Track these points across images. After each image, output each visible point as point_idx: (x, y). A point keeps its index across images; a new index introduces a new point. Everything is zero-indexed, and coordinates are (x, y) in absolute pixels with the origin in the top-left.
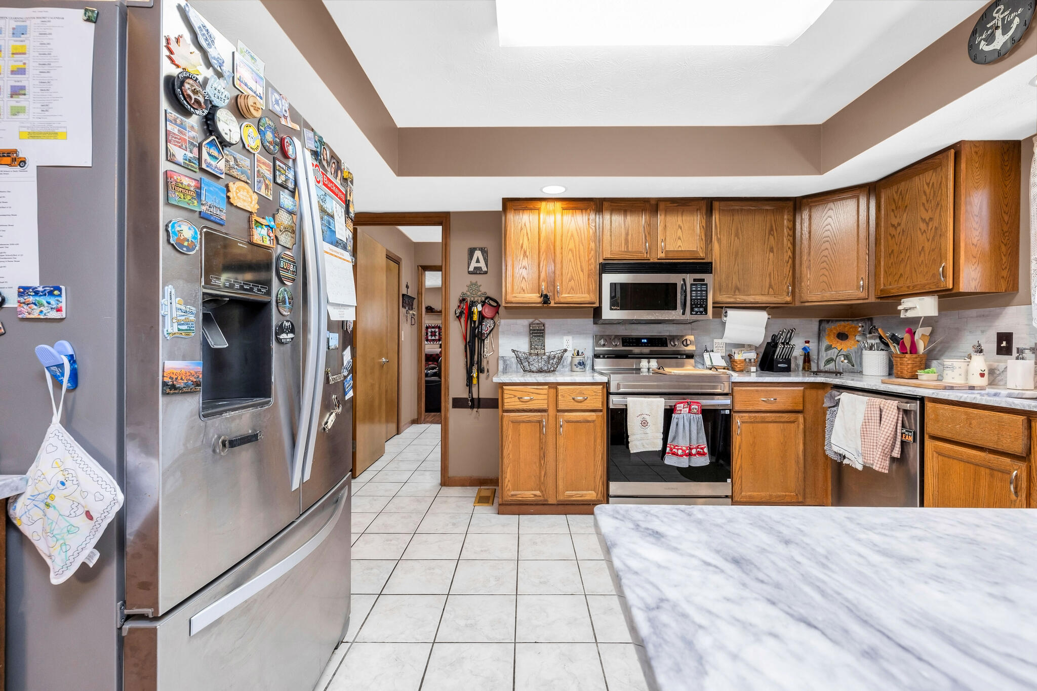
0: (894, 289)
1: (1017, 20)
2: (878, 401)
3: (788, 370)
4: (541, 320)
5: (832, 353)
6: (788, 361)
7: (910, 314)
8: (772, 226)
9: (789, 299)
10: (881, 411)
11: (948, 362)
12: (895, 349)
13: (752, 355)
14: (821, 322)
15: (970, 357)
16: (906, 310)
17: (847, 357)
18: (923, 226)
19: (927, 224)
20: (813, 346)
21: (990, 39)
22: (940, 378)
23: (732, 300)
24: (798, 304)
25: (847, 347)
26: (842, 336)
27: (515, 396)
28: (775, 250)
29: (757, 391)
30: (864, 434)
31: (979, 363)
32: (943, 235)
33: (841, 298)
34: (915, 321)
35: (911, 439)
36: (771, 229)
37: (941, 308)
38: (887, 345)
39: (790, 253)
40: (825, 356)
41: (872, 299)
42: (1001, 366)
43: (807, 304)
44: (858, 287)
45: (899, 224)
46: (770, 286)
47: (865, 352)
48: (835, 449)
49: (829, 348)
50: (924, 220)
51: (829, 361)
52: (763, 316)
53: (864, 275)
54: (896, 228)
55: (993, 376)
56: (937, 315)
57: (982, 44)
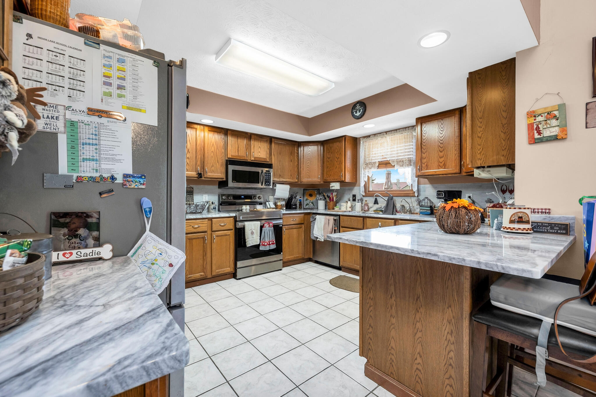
0: (329, 179)
1: (362, 110)
2: (328, 217)
3: (295, 209)
4: (191, 185)
5: (308, 202)
6: (296, 205)
7: (333, 188)
8: (291, 152)
9: (297, 181)
10: (329, 220)
11: (342, 204)
12: (328, 199)
13: (284, 203)
14: (304, 190)
15: (347, 202)
16: (332, 187)
17: (312, 203)
18: (336, 159)
19: (338, 159)
20: (302, 199)
21: (356, 113)
22: (340, 209)
23: (279, 180)
24: (299, 183)
25: (312, 199)
26: (311, 195)
27: (191, 226)
28: (292, 161)
29: (290, 217)
30: (324, 229)
31: (349, 204)
32: (342, 163)
33: (313, 181)
34: (333, 190)
35: (337, 228)
36: (291, 153)
37: (341, 186)
38: (325, 198)
39: (297, 163)
40: (305, 203)
41: (322, 183)
42: (354, 205)
43: (303, 183)
44: (318, 178)
45: (330, 158)
46: (291, 175)
47: (319, 201)
48: (315, 236)
49: (307, 200)
50: (337, 158)
51: (307, 204)
52: (288, 187)
53: (320, 174)
55: (352, 207)
56: (339, 188)
57: (355, 113)
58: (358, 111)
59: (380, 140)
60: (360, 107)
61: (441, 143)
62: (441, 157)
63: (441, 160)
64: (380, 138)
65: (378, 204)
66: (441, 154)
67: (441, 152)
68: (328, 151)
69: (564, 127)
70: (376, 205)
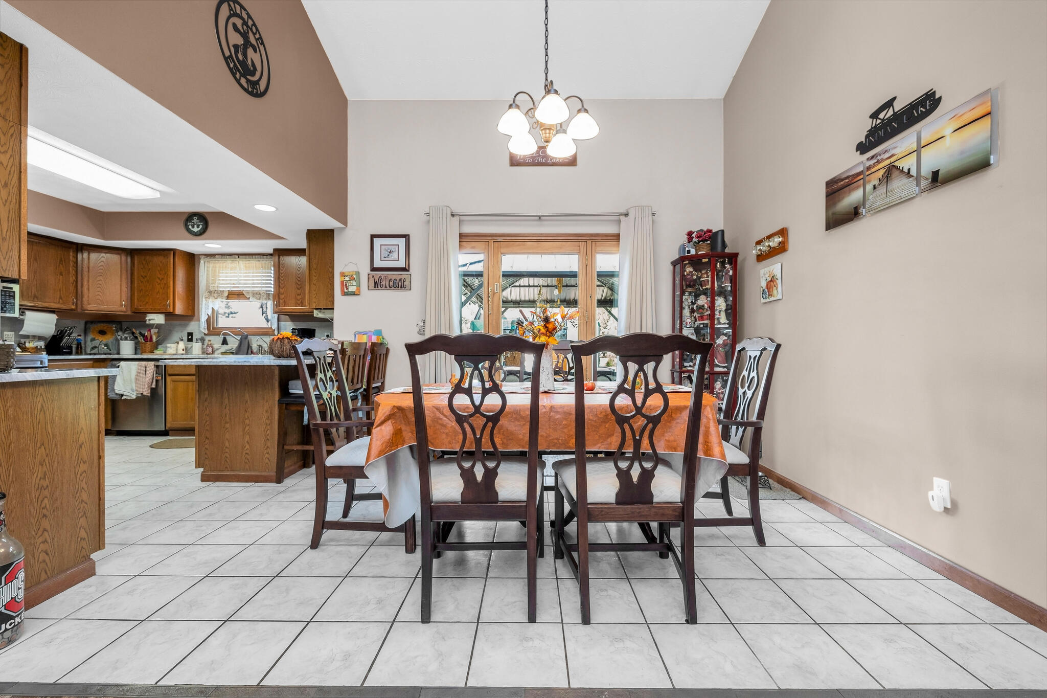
0: (143, 309)
1: (201, 226)
2: (144, 363)
3: (70, 353)
5: (96, 343)
6: (70, 348)
7: (152, 322)
8: (61, 259)
9: (73, 307)
10: (146, 367)
11: (169, 345)
12: (141, 339)
13: (42, 344)
14: (86, 323)
15: (178, 343)
16: (150, 320)
17: (106, 345)
18: (159, 281)
19: (161, 281)
20: (81, 338)
21: (193, 227)
22: (165, 353)
23: (32, 304)
24: (79, 310)
25: (108, 339)
26: (102, 333)
28: (63, 274)
30: (137, 380)
31: (182, 345)
32: (168, 287)
33: (111, 310)
34: (152, 326)
35: (160, 378)
36: (61, 260)
37: (166, 320)
38: (136, 337)
39: (74, 278)
40: (90, 345)
41: (129, 313)
42: (190, 346)
43: (86, 312)
44: (122, 305)
45: (146, 277)
46: (61, 298)
47: (121, 342)
48: (117, 392)
49: (93, 340)
50: (159, 278)
51: (93, 348)
52: (53, 318)
53: (124, 298)
54: (144, 278)
55: (187, 350)
56: (164, 323)
57: (190, 227)
58: (196, 226)
59: (229, 263)
60: (199, 222)
61: (299, 281)
62: (298, 295)
63: (299, 297)
64: (230, 262)
65: (227, 344)
66: (299, 292)
67: (298, 289)
68: (142, 267)
69: (358, 286)
70: (225, 346)
